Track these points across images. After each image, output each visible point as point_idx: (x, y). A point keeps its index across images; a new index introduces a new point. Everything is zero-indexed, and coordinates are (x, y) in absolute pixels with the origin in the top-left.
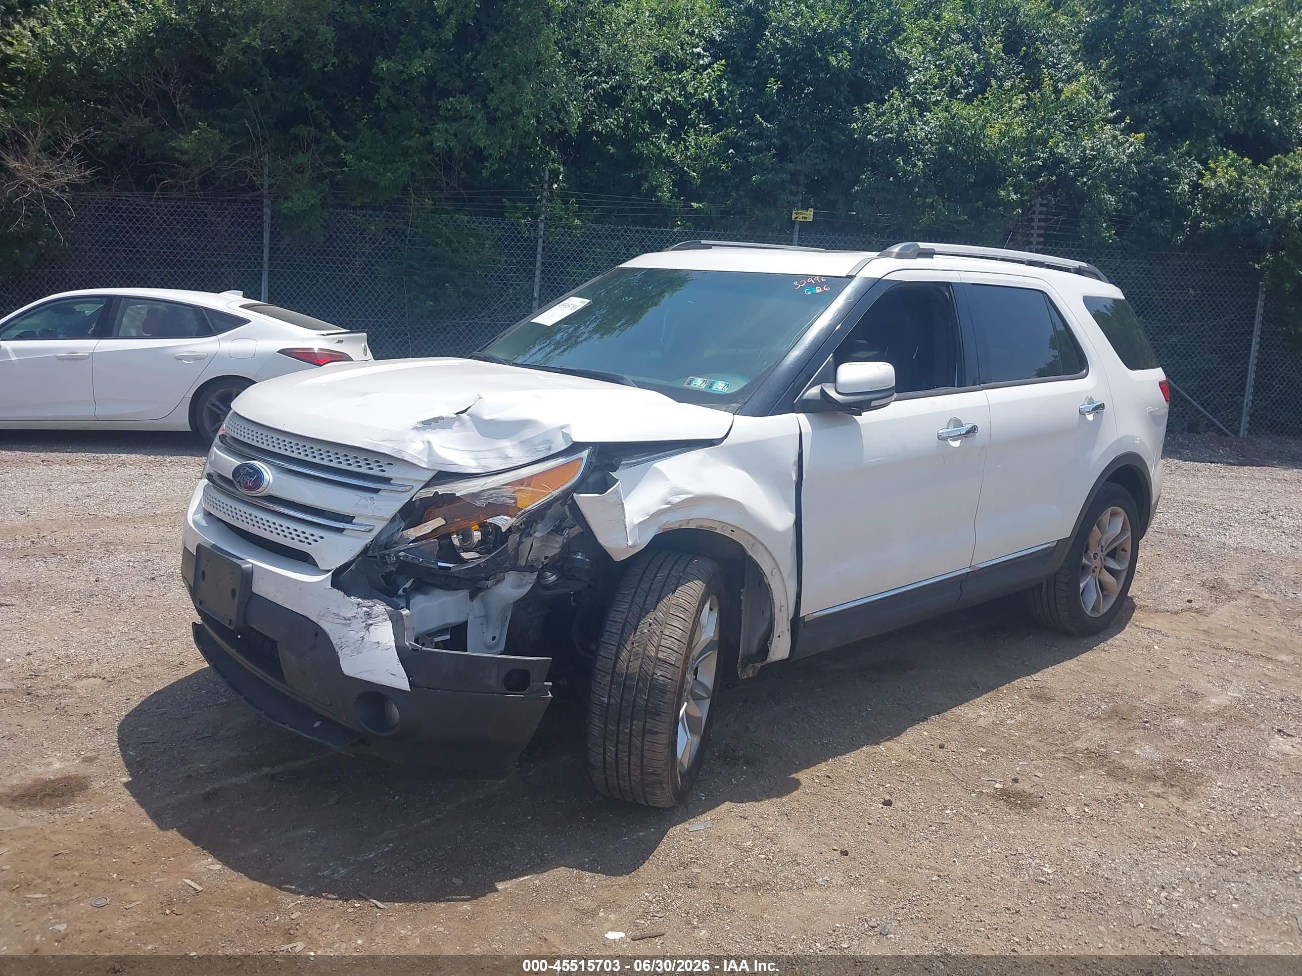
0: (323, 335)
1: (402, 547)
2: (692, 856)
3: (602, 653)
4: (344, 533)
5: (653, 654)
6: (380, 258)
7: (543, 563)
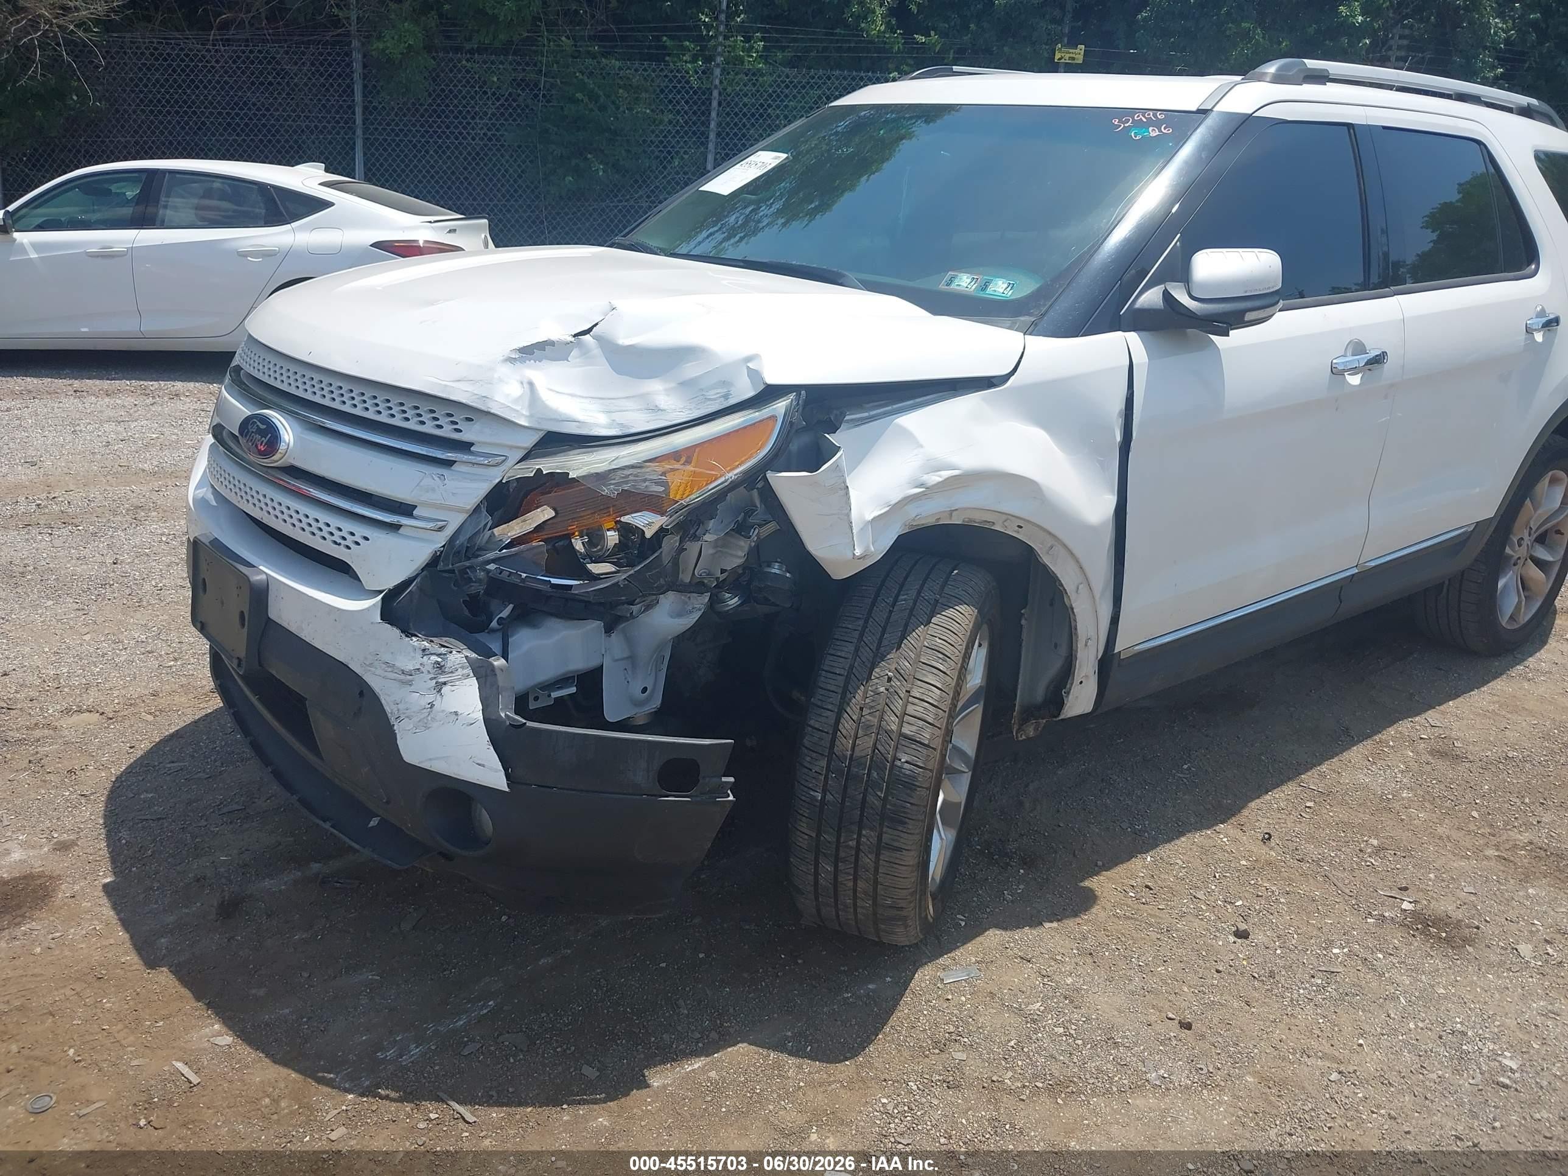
0: (430, 222)
1: (491, 555)
2: (952, 1029)
3: (812, 722)
4: (401, 531)
5: (894, 727)
6: (506, 120)
7: (718, 579)
